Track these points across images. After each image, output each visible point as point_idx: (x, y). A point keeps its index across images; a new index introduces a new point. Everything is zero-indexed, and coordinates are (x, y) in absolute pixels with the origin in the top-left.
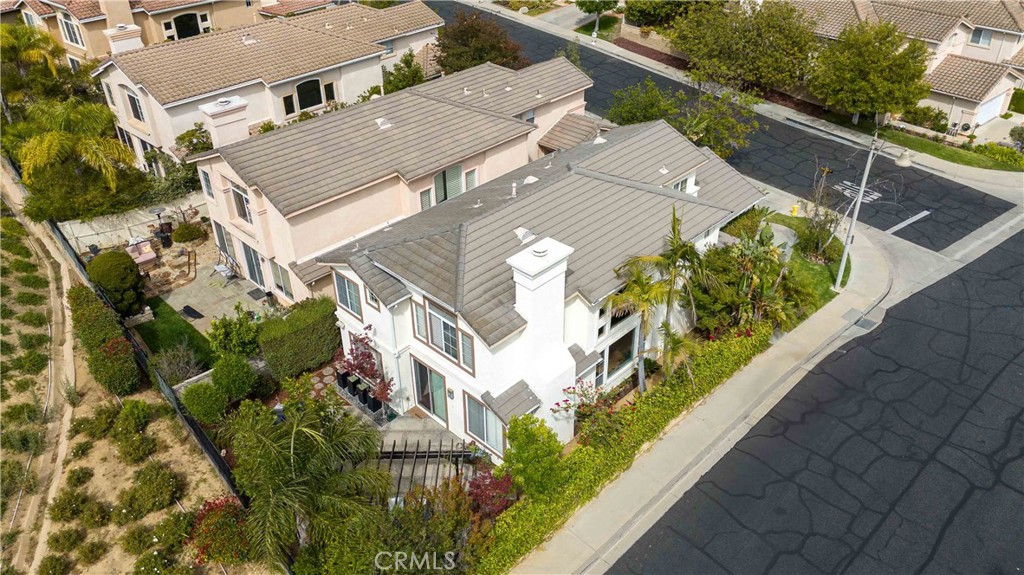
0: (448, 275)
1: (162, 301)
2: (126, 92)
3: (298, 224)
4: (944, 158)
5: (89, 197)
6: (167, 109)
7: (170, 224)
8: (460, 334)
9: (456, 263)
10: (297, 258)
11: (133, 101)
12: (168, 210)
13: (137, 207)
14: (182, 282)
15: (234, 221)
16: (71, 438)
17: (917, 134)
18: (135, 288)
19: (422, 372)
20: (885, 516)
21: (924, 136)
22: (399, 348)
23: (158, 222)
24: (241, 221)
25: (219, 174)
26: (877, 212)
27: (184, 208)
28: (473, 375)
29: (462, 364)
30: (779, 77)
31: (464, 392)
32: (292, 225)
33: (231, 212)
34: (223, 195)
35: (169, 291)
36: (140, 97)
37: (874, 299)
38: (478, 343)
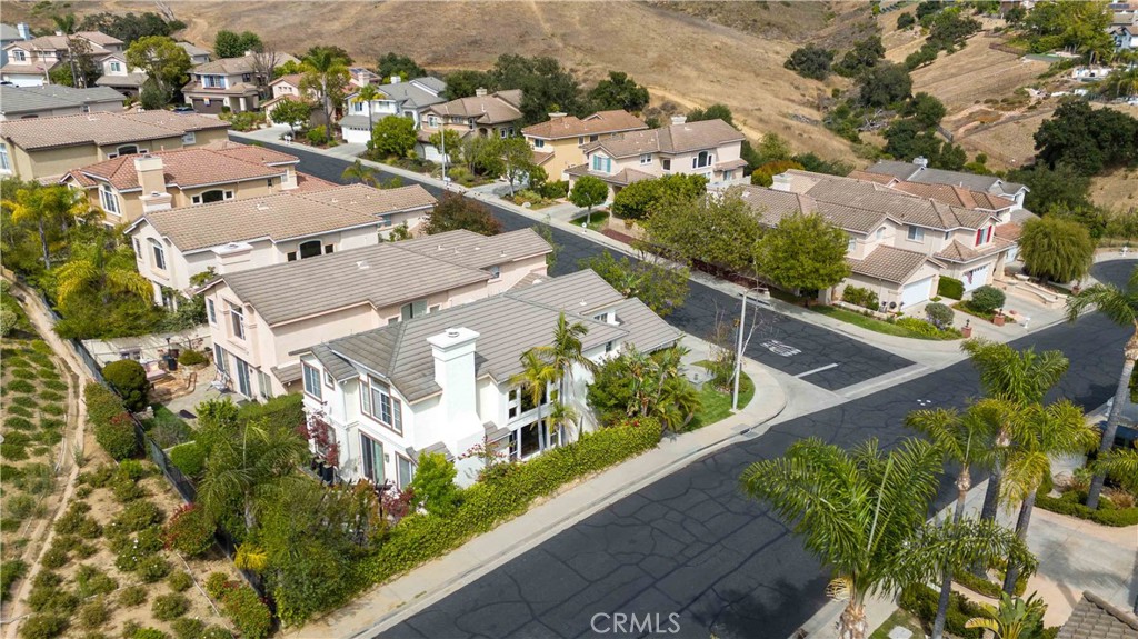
0: (385, 355)
1: (162, 406)
2: (153, 245)
3: (281, 334)
4: (865, 327)
5: (111, 320)
6: (186, 256)
7: (177, 351)
8: (392, 401)
9: (393, 347)
10: (280, 364)
11: (158, 253)
12: (176, 338)
13: (151, 332)
14: (181, 393)
15: (231, 339)
16: (75, 486)
17: (852, 310)
18: (140, 388)
19: (368, 443)
20: (711, 546)
21: (858, 312)
22: (349, 422)
23: (167, 348)
24: (237, 338)
25: (221, 299)
26: (792, 363)
27: (191, 338)
28: (401, 435)
29: (394, 428)
30: (730, 257)
31: (396, 453)
32: (276, 335)
33: (228, 329)
34: (223, 316)
35: (170, 400)
36: (164, 248)
37: (763, 418)
38: (404, 405)
